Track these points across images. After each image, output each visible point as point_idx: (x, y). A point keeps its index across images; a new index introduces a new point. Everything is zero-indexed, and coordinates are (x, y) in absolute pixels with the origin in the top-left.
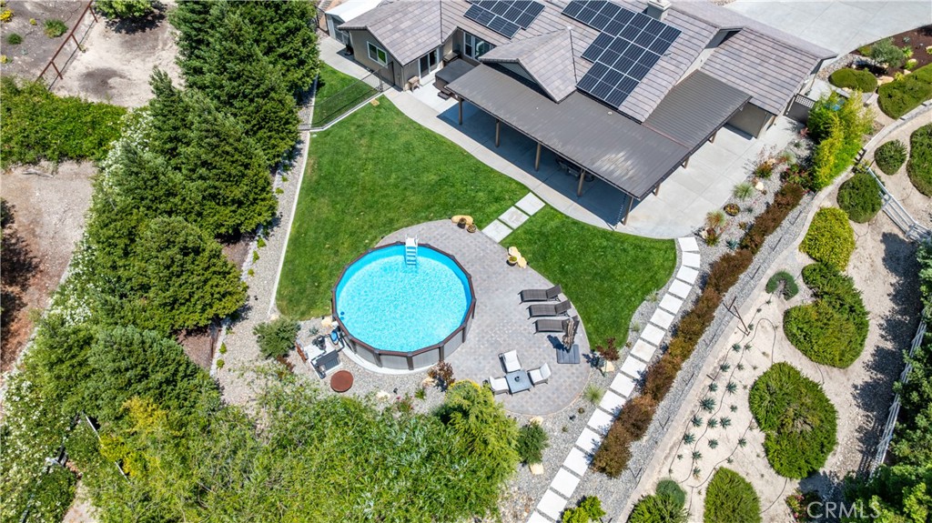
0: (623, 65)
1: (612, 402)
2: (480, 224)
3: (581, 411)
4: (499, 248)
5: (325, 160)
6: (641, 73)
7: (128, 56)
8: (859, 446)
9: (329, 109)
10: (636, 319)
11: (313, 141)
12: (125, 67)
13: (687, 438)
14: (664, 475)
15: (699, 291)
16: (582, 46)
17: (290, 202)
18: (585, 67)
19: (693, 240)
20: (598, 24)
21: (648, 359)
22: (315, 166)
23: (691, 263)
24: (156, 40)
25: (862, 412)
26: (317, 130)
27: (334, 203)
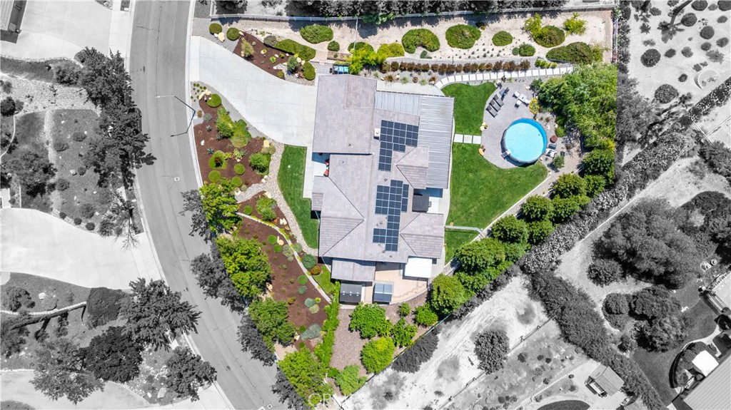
0: (403, 134)
1: (507, 75)
2: (479, 146)
3: (516, 80)
4: (483, 135)
5: (489, 214)
6: (403, 126)
7: (508, 323)
8: (452, 19)
9: (467, 236)
10: (478, 84)
11: (484, 227)
12: (513, 318)
13: (498, 56)
14: (512, 55)
15: (455, 73)
16: (400, 154)
17: (513, 209)
18: (408, 148)
19: (436, 85)
20: (390, 153)
21: (488, 74)
22: (494, 214)
23: (446, 80)
24: (492, 325)
25: (440, 22)
26: (479, 230)
27: (503, 196)
